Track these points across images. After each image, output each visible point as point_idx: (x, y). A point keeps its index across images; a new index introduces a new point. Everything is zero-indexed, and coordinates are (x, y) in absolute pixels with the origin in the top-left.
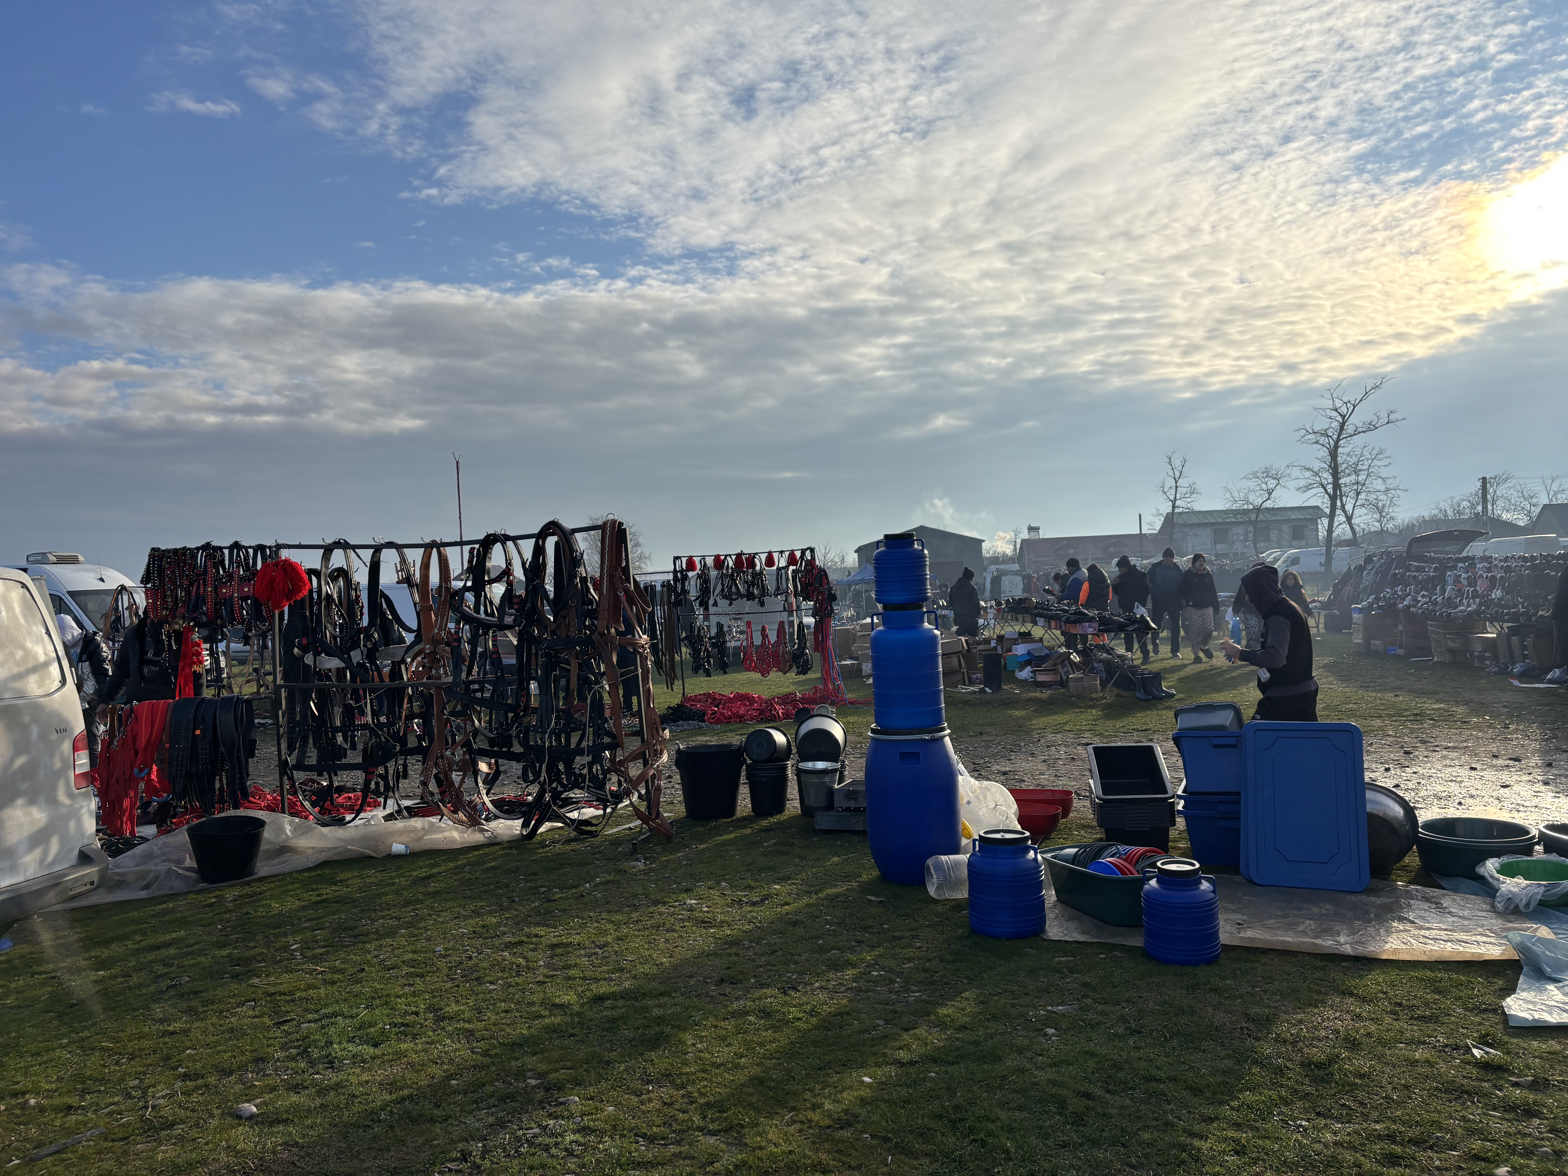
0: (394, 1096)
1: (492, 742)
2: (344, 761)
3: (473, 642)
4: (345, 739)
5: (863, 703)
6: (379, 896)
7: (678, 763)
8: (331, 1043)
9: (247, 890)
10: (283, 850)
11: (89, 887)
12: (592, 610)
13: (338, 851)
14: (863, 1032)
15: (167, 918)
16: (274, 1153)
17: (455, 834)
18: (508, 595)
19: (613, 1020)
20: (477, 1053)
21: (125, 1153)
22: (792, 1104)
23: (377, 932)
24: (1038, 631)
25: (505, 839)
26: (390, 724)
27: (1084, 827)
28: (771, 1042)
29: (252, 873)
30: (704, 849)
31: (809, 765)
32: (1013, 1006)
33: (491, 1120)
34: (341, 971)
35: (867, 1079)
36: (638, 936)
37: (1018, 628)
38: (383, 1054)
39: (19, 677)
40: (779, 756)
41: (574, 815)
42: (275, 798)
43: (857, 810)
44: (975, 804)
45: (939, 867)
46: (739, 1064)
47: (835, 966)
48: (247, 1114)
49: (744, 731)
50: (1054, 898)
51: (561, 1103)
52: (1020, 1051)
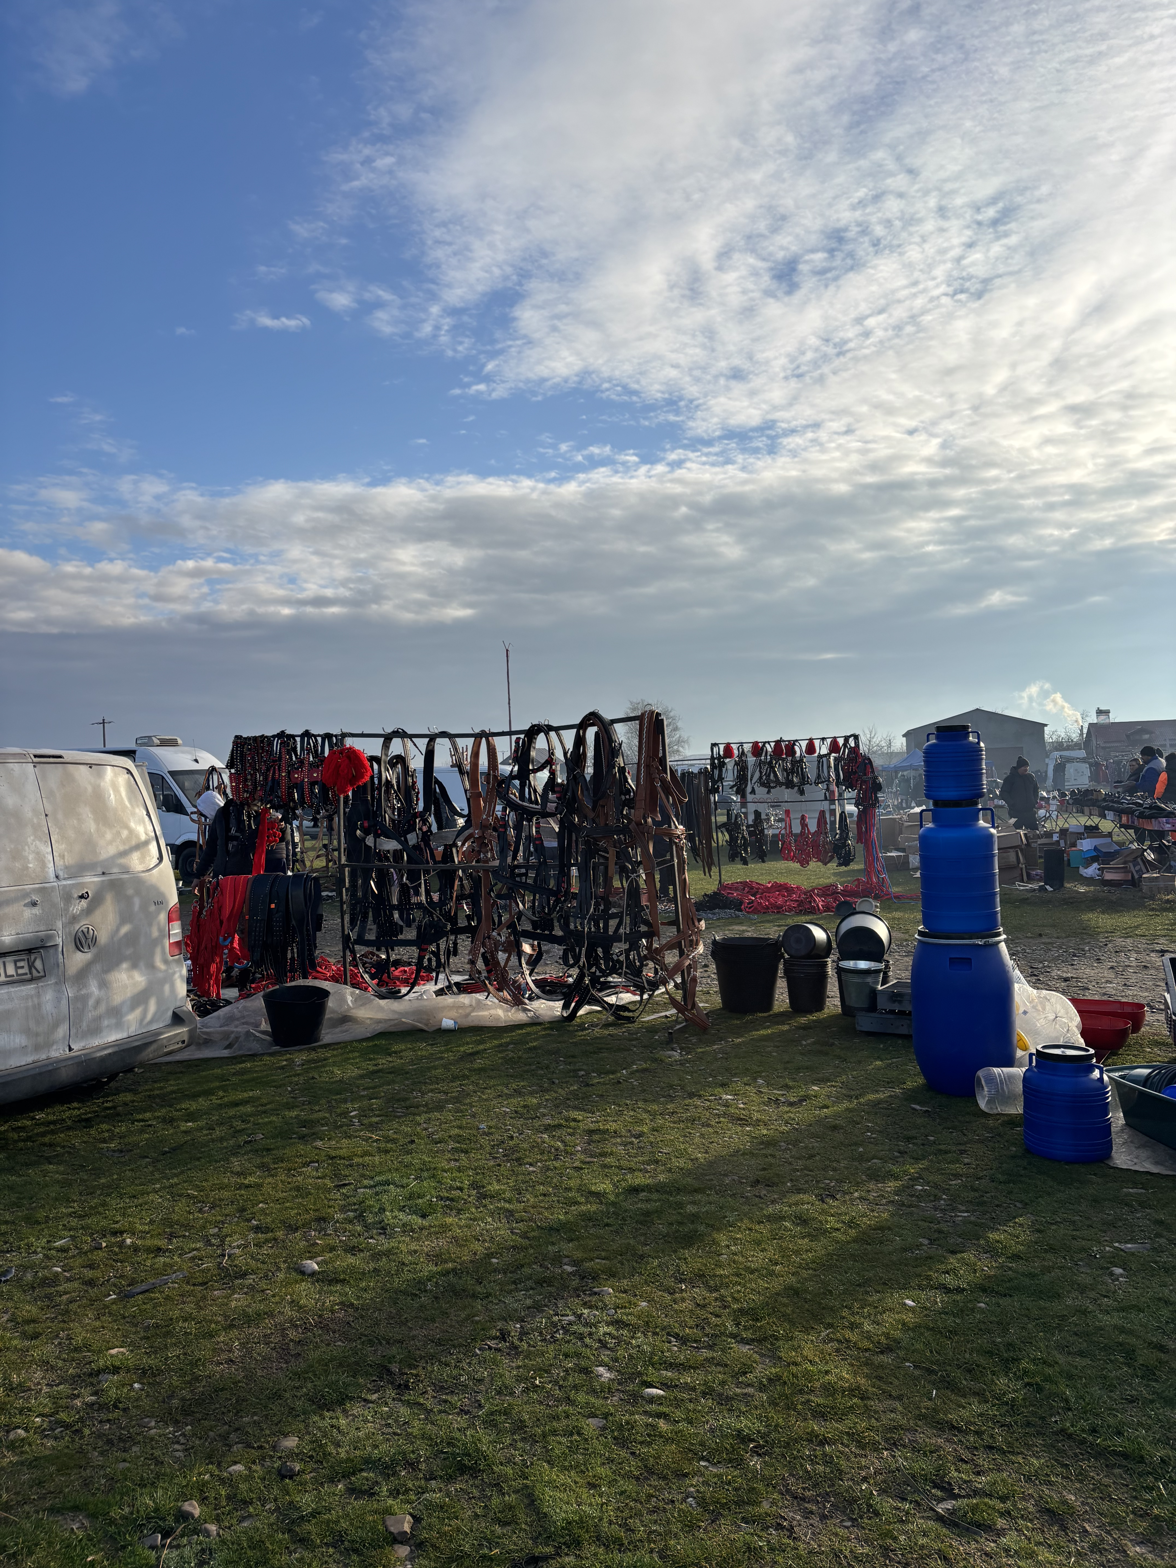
0: (439, 1268)
1: (535, 925)
2: (400, 937)
3: (518, 827)
4: (401, 916)
5: (911, 898)
6: (429, 1069)
7: (714, 954)
8: (384, 1210)
9: (314, 1055)
10: (345, 1019)
11: (180, 1045)
12: (630, 799)
13: (392, 1023)
14: (905, 1250)
15: (245, 1077)
16: (332, 1311)
17: (500, 1013)
18: (551, 783)
19: (647, 1213)
20: (516, 1234)
21: (204, 1298)
22: (830, 1321)
23: (426, 1105)
24: (1106, 825)
25: (547, 1019)
26: (442, 902)
27: (1157, 1044)
28: (807, 1251)
29: (317, 1040)
30: (739, 1044)
31: (850, 964)
32: (1074, 1238)
33: (529, 1302)
34: (394, 1141)
35: (909, 1302)
36: (673, 1128)
37: (1084, 820)
38: (430, 1226)
39: (124, 854)
40: (820, 952)
41: (612, 1000)
42: (339, 969)
43: (902, 1013)
44: (1032, 1013)
45: (991, 1079)
46: (773, 1271)
47: (875, 1176)
48: (309, 1271)
49: (782, 922)
50: (1122, 1121)
51: (596, 1293)
52: (1082, 1289)
